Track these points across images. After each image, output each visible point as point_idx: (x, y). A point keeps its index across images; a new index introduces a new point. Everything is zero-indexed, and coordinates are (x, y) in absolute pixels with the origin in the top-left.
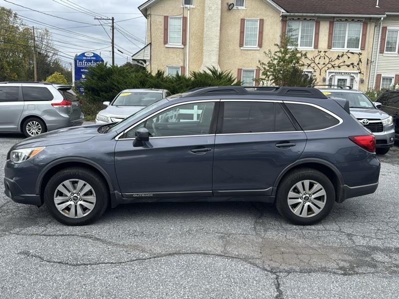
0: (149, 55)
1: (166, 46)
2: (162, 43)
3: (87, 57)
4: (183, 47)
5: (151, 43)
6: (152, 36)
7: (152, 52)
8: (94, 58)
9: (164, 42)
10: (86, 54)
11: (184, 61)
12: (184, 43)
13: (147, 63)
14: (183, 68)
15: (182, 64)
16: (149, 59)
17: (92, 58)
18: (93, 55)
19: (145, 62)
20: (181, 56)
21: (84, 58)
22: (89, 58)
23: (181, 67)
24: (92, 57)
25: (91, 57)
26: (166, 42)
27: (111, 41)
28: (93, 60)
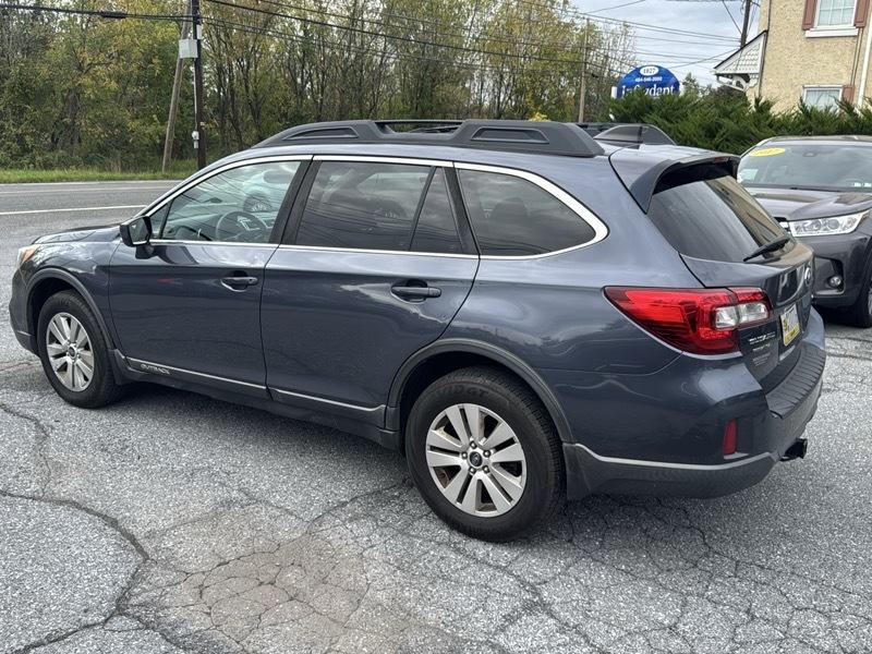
0: (759, 63)
1: (808, 34)
2: (799, 26)
3: (643, 77)
4: (855, 32)
5: (767, 31)
6: (774, 12)
7: (768, 54)
8: (660, 79)
9: (804, 24)
10: (642, 72)
11: (855, 71)
12: (861, 24)
13: (753, 82)
14: (850, 89)
15: (846, 80)
16: (758, 71)
17: (655, 79)
18: (657, 70)
19: (747, 80)
20: (849, 60)
21: (638, 80)
22: (649, 79)
23: (844, 88)
24: (656, 75)
25: (652, 77)
26: (808, 24)
27: (740, 36)
28: (655, 82)
